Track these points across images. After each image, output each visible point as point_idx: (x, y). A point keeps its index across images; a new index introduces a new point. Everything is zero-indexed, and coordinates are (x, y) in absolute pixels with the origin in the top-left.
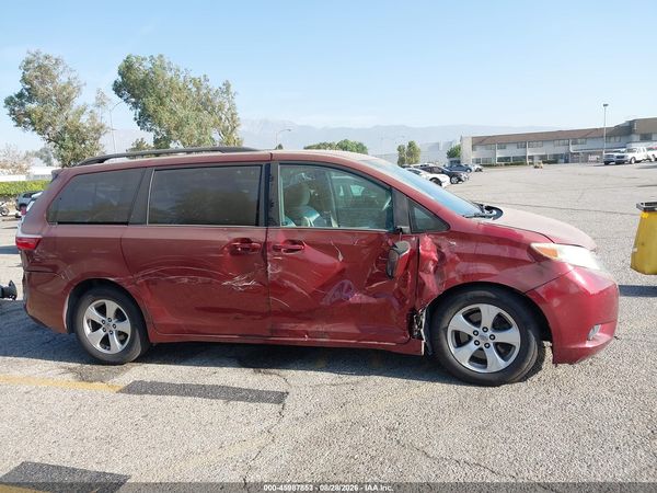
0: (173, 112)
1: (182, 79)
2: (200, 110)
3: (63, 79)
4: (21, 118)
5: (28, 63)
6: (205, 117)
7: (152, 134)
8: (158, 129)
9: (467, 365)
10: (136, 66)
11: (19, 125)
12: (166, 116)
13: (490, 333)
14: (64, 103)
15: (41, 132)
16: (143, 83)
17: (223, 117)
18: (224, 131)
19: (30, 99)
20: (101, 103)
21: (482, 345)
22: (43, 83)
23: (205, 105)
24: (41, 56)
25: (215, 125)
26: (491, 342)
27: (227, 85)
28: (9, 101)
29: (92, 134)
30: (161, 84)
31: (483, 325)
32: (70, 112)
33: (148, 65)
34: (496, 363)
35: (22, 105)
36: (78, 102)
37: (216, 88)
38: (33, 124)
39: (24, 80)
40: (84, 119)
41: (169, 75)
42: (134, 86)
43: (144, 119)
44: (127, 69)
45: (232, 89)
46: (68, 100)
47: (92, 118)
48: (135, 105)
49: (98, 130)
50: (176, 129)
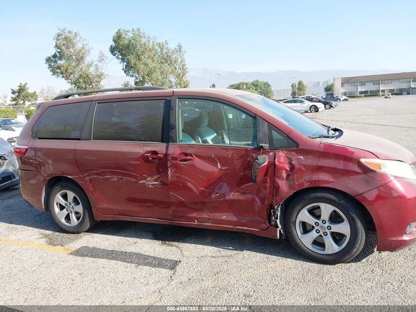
0: (146, 65)
1: (151, 43)
2: (163, 63)
3: (79, 46)
4: (55, 70)
5: (59, 35)
6: (166, 67)
7: (134, 78)
8: (137, 75)
9: (310, 247)
10: (123, 35)
11: (54, 74)
12: (141, 67)
13: (327, 224)
14: (80, 60)
15: (67, 78)
16: (128, 47)
17: (177, 67)
18: (178, 76)
19: (60, 58)
20: (101, 59)
21: (321, 233)
22: (68, 48)
23: (166, 59)
24: (66, 31)
25: (172, 72)
26: (328, 232)
27: (180, 47)
28: (48, 60)
29: (96, 79)
30: (139, 46)
31: (322, 218)
32: (83, 66)
33: (130, 35)
34: (332, 247)
35: (55, 62)
36: (88, 60)
37: (173, 48)
38: (62, 73)
39: (57, 46)
40: (92, 70)
41: (143, 41)
42: (123, 49)
43: (128, 68)
44: (117, 39)
45: (183, 49)
46: (82, 58)
47: (96, 69)
48: (123, 60)
49: (100, 76)
50: (148, 75)
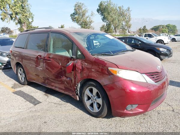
0: (112, 17)
1: (115, 7)
2: (120, 16)
3: (84, 9)
4: (74, 19)
5: (76, 5)
6: (121, 18)
7: (106, 23)
8: (107, 22)
10: (103, 4)
11: (73, 21)
12: (110, 18)
14: (83, 15)
15: (78, 23)
16: (104, 9)
17: (127, 18)
18: (127, 22)
19: (76, 14)
20: (92, 15)
22: (79, 10)
23: (122, 14)
24: (79, 3)
25: (124, 20)
27: (129, 8)
28: (71, 15)
29: (89, 23)
30: (109, 9)
32: (85, 17)
33: (106, 3)
35: (74, 16)
36: (87, 15)
37: (125, 9)
38: (76, 21)
39: (75, 10)
40: (88, 19)
41: (112, 6)
42: (102, 10)
43: (104, 19)
44: (101, 5)
45: (130, 10)
47: (90, 18)
48: (102, 15)
49: (91, 22)
50: (112, 21)
